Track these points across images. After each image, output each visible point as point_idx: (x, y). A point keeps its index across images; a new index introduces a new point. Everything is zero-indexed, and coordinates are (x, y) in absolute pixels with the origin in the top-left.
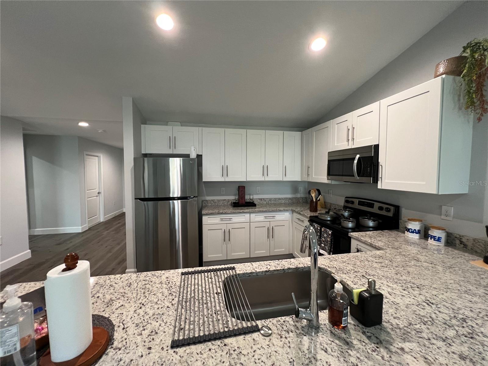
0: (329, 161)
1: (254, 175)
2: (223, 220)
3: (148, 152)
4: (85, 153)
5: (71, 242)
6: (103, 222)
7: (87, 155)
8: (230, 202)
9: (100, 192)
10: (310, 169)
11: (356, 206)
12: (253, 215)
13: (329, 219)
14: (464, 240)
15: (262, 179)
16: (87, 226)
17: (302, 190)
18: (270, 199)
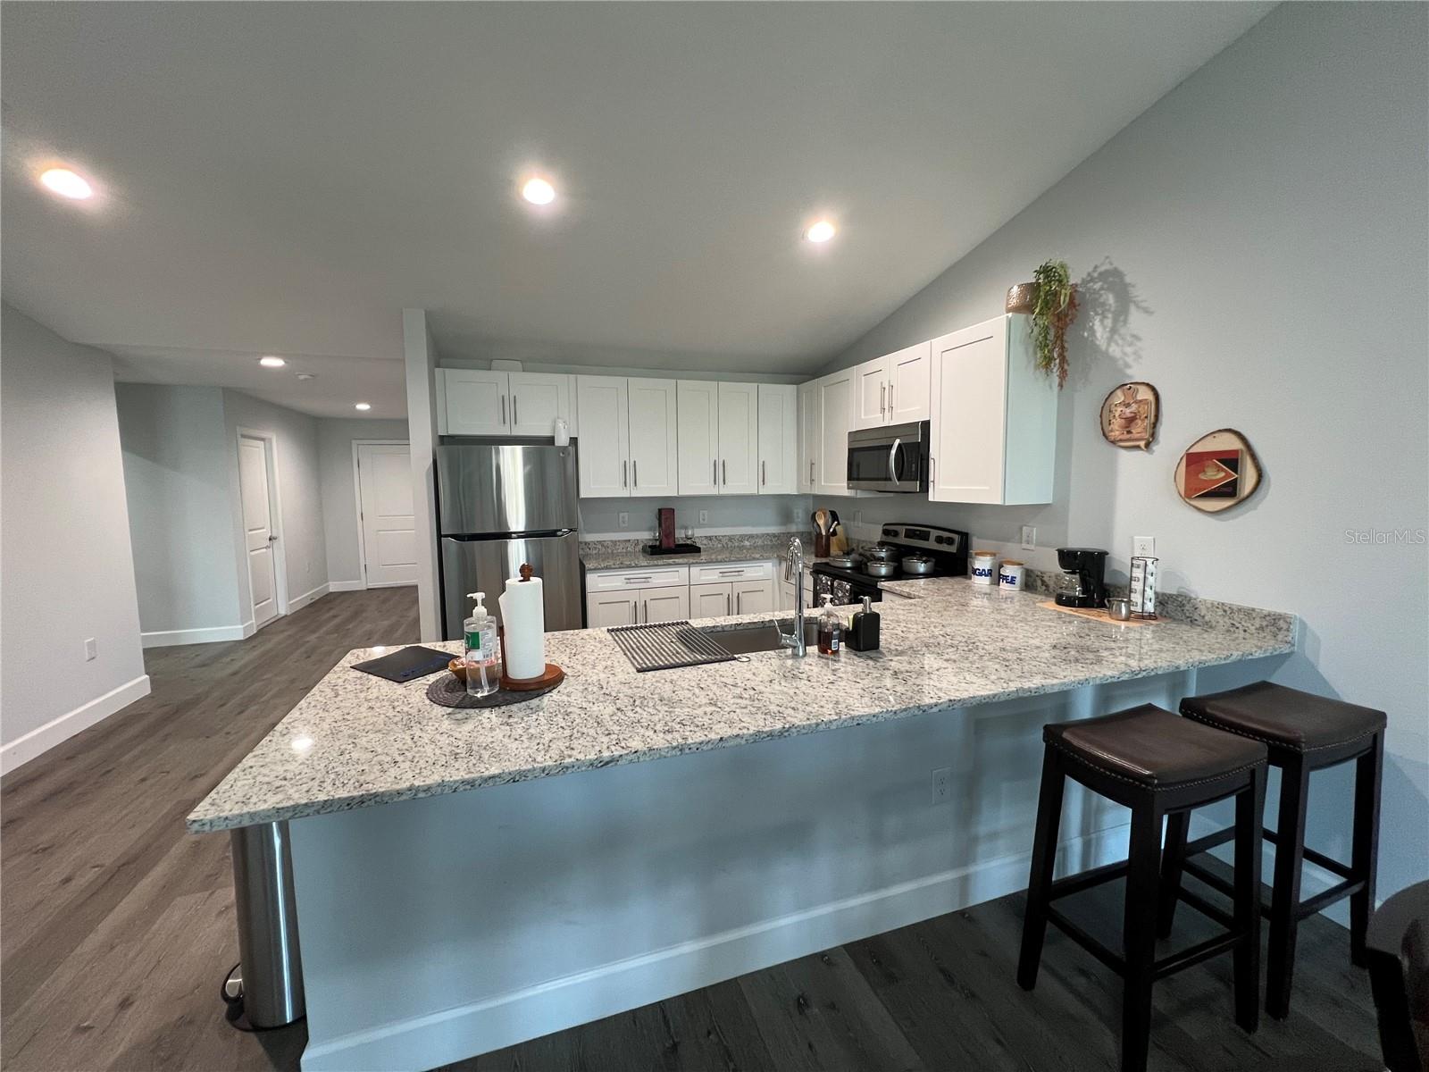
0: (851, 451)
1: (697, 483)
2: (632, 581)
3: (452, 432)
4: (239, 430)
5: (232, 660)
6: (286, 616)
7: (244, 436)
8: (641, 547)
9: (274, 535)
10: (816, 467)
11: (902, 540)
12: (695, 570)
13: (849, 565)
14: (1046, 579)
15: (713, 491)
16: (252, 624)
17: (800, 515)
18: (731, 538)
